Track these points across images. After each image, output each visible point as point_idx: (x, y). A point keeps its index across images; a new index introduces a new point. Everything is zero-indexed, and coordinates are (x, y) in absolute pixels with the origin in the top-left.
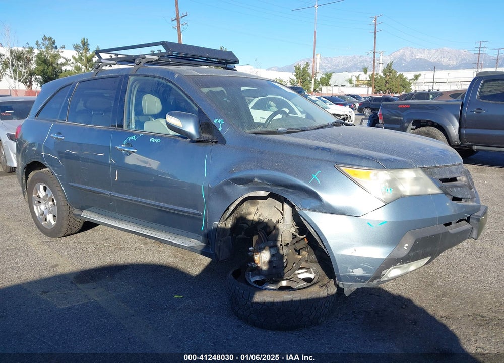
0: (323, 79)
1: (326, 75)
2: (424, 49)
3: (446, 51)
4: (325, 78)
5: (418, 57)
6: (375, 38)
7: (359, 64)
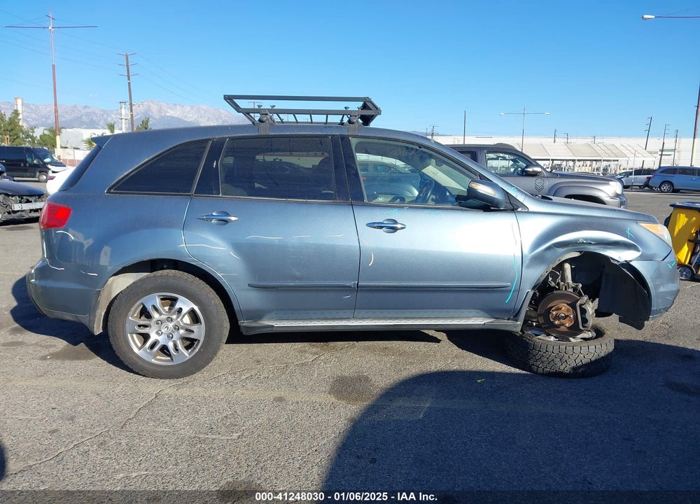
0: (47, 138)
1: (50, 130)
2: (175, 105)
3: (203, 110)
4: (48, 135)
5: (168, 114)
6: (129, 83)
7: (84, 118)
